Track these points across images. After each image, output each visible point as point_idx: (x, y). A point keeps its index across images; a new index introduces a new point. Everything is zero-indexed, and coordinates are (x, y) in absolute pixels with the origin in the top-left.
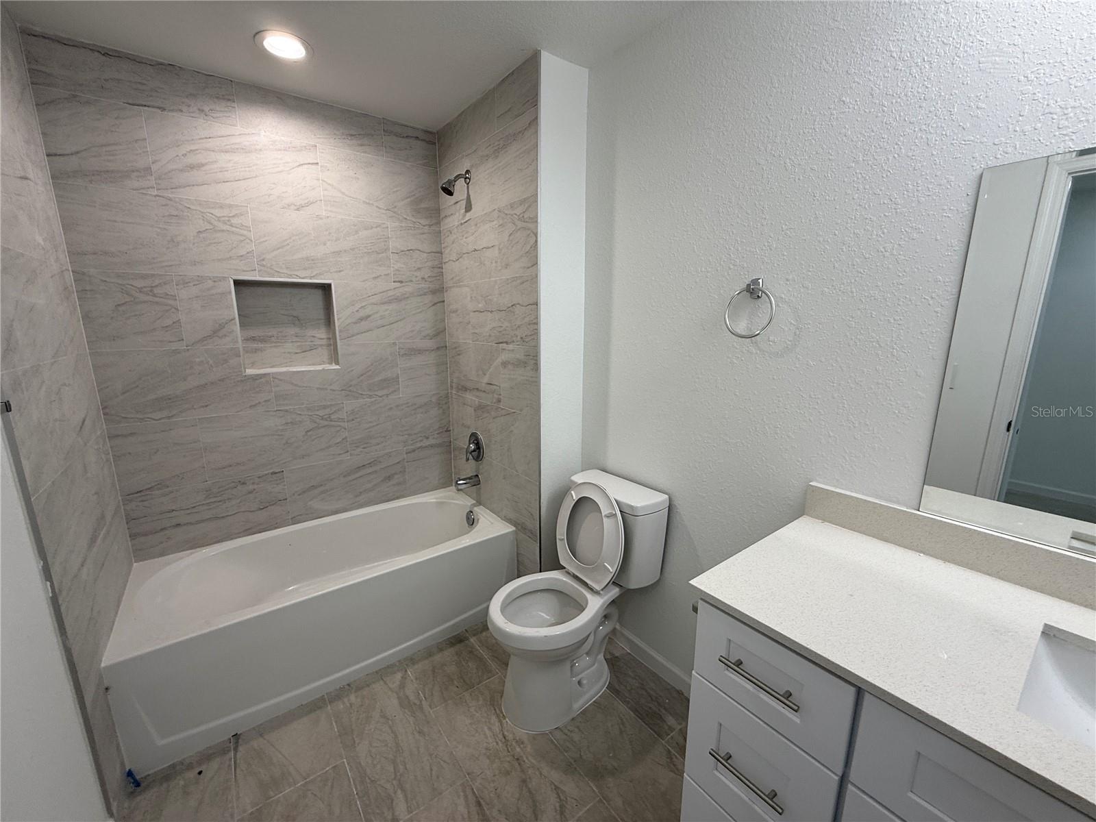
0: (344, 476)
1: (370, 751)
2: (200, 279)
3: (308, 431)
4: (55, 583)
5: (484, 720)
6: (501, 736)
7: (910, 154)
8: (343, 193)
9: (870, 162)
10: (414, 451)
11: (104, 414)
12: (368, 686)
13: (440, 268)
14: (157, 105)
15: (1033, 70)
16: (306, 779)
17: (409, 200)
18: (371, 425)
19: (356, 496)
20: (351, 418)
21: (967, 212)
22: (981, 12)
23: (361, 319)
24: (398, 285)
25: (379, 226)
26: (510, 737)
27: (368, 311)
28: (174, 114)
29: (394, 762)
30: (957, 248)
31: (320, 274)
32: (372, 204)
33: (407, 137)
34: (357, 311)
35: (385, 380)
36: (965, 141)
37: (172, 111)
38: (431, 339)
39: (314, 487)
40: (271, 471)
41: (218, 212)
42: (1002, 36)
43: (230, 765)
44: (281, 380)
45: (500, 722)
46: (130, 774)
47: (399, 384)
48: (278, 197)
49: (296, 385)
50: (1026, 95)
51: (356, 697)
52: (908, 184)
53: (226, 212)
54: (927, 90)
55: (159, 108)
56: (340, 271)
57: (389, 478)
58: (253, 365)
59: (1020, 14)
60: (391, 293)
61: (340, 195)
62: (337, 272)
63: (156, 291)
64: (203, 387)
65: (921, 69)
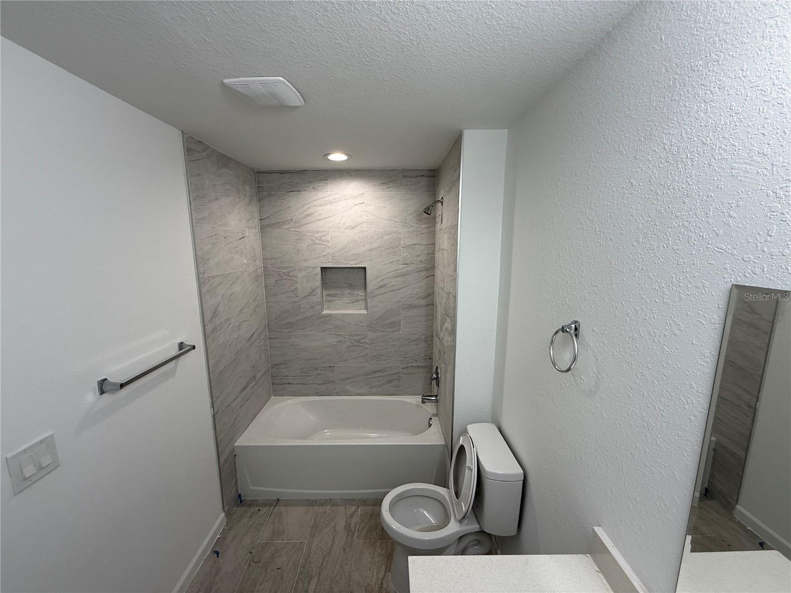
0: (365, 375)
1: (318, 544)
2: (307, 267)
3: (348, 347)
4: (215, 409)
5: (378, 565)
6: (380, 581)
7: (675, 248)
8: (376, 217)
9: (647, 246)
10: (407, 368)
11: (268, 328)
12: (337, 506)
13: (432, 254)
14: (296, 190)
15: (782, 186)
16: (288, 540)
17: (414, 215)
18: (382, 348)
19: (371, 388)
20: (370, 343)
21: (718, 325)
22: (734, 115)
23: (381, 287)
24: (404, 266)
25: (395, 232)
26: (385, 586)
27: (385, 282)
28: (303, 192)
29: (324, 558)
30: (708, 360)
31: (361, 262)
32: (393, 220)
33: (417, 176)
34: (379, 282)
35: (392, 323)
36: (718, 248)
37: (303, 191)
38: (423, 299)
39: (348, 378)
40: (329, 365)
41: (317, 235)
42: (753, 143)
43: (269, 514)
44: (337, 318)
45: (386, 573)
46: (240, 496)
47: (400, 326)
48: (344, 224)
49: (344, 322)
50: (775, 214)
51: (330, 509)
52: (672, 277)
53: (320, 235)
54: (689, 186)
55: (297, 191)
56: (371, 260)
57: (390, 381)
58: (328, 308)
59: (770, 121)
60: (399, 271)
61: (375, 218)
62: (369, 260)
63: (290, 274)
64: (303, 319)
65: (685, 165)
